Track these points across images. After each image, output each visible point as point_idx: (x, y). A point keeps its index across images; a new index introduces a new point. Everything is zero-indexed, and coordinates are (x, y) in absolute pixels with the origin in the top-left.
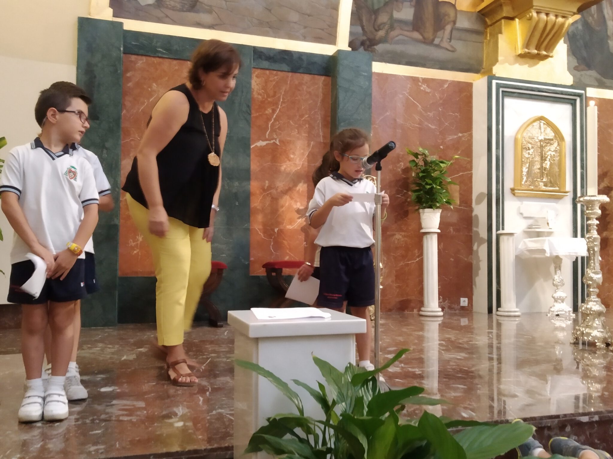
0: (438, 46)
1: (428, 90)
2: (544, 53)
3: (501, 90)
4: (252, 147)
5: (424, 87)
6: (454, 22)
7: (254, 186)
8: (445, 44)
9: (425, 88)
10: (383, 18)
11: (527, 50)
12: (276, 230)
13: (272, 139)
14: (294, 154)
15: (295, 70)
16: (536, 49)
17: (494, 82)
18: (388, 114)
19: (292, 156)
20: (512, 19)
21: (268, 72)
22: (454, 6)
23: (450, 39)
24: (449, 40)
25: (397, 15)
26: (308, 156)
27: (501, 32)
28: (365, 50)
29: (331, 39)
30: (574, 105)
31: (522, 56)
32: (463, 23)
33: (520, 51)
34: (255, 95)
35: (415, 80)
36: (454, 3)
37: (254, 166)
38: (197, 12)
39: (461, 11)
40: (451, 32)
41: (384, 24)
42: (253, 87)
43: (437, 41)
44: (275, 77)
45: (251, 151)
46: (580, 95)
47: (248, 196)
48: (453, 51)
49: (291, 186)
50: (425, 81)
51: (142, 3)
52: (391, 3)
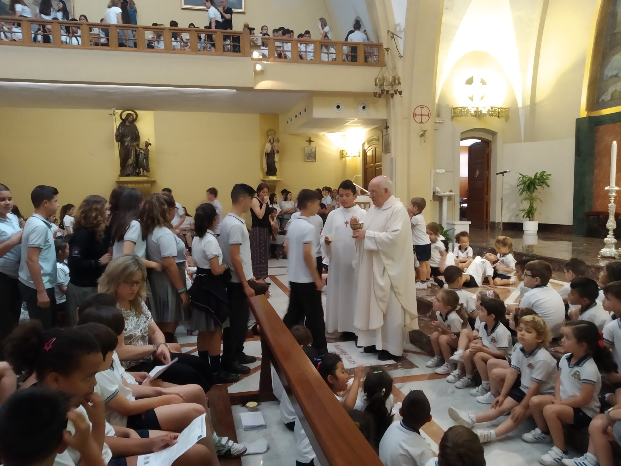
51: (607, 100)
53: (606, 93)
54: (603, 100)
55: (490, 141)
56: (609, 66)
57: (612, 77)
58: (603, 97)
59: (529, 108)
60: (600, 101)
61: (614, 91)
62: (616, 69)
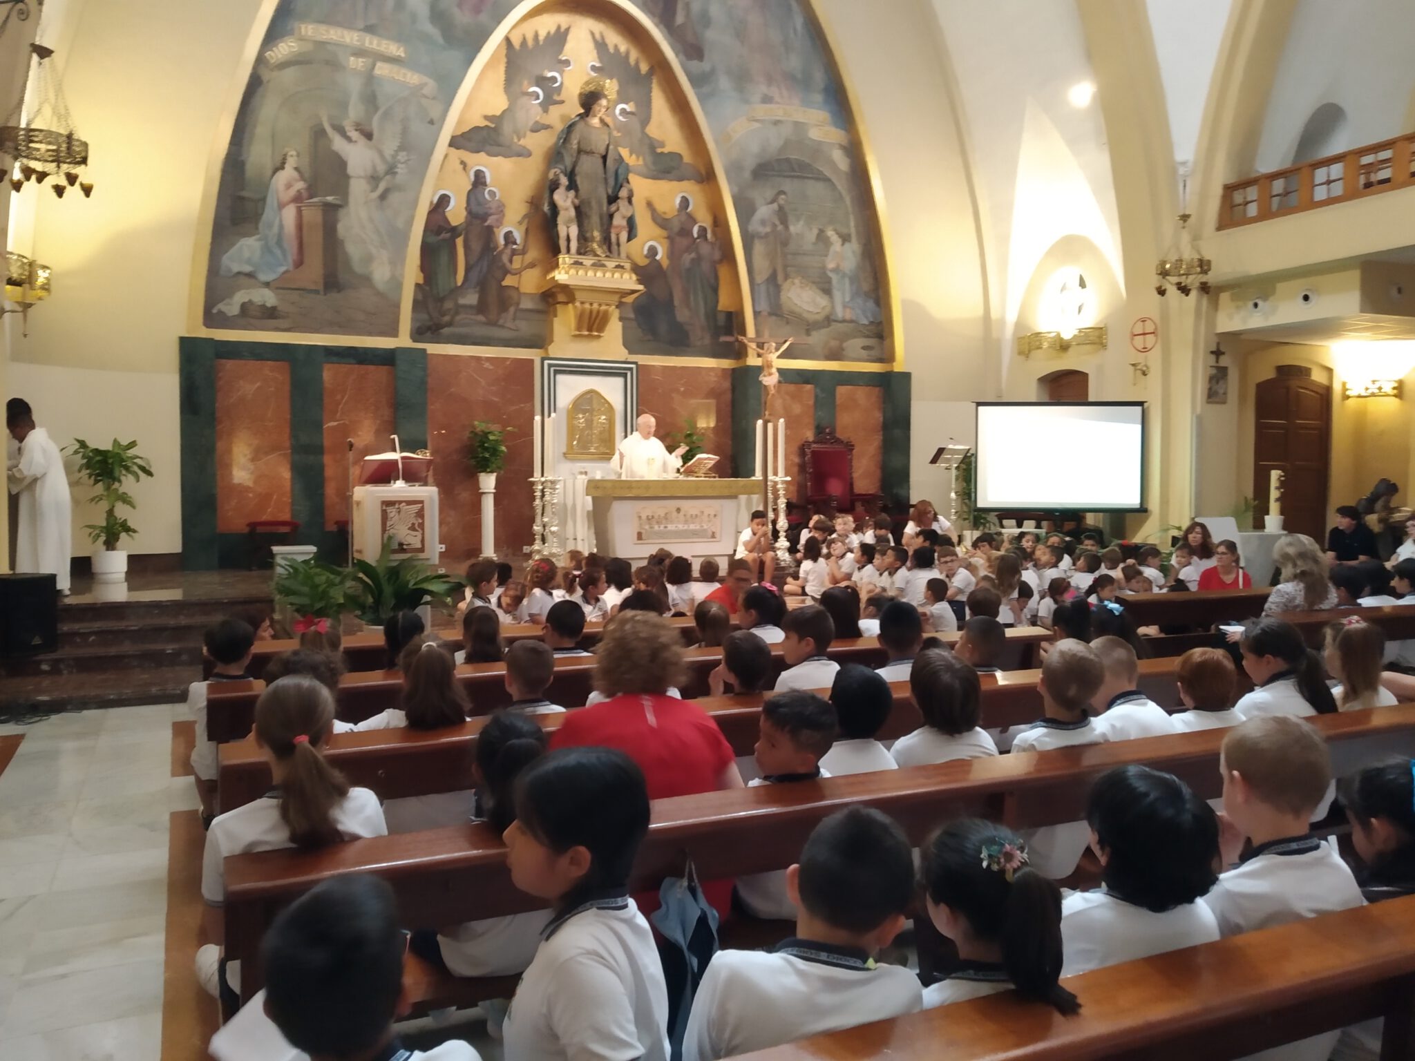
0: (502, 327)
1: (491, 367)
2: (596, 334)
3: (552, 369)
4: (325, 427)
5: (487, 365)
6: (518, 304)
7: (327, 459)
8: (509, 324)
9: (488, 367)
10: (448, 305)
11: (578, 333)
13: (342, 420)
15: (361, 362)
16: (588, 331)
17: (546, 362)
18: (452, 390)
20: (567, 303)
21: (337, 365)
22: (517, 289)
23: (514, 319)
24: (513, 321)
25: (462, 301)
27: (556, 316)
28: (432, 333)
29: (394, 333)
30: (625, 376)
31: (575, 336)
32: (526, 304)
33: (573, 334)
34: (327, 385)
35: (478, 359)
36: (516, 286)
37: (327, 442)
38: (275, 318)
39: (525, 294)
40: (515, 313)
41: (450, 309)
42: (324, 378)
43: (501, 322)
44: (344, 368)
45: (324, 431)
46: (631, 369)
47: (321, 468)
48: (517, 330)
50: (488, 359)
51: (230, 314)
52: (456, 291)
53: (229, 300)
54: (220, 312)
56: (233, 251)
57: (239, 273)
58: (221, 306)
60: (215, 311)
61: (246, 300)
62: (249, 261)
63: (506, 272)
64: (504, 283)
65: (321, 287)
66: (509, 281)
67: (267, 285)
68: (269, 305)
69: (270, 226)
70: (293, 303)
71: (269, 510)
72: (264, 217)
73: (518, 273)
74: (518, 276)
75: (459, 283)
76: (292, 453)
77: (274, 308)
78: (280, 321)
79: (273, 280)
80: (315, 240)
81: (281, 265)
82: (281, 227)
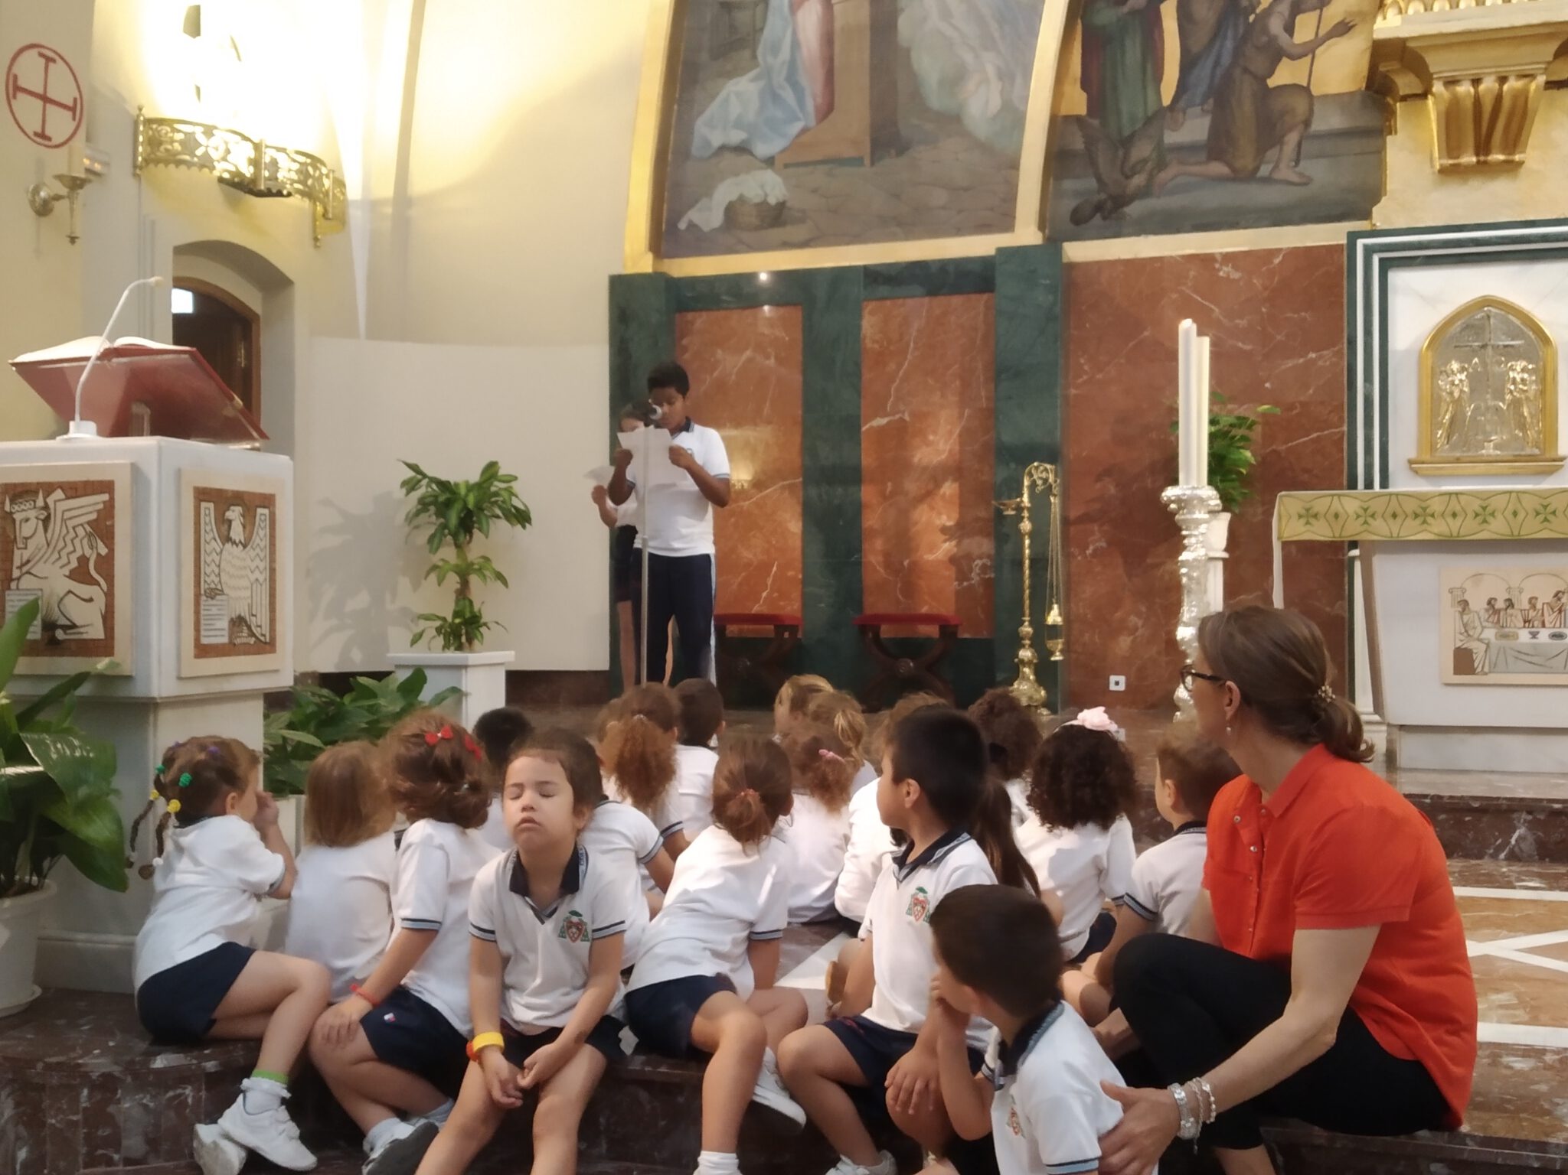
0: (1267, 180)
1: (1236, 275)
2: (1501, 157)
4: (864, 429)
5: (1225, 271)
6: (1307, 123)
7: (867, 493)
8: (1283, 173)
9: (1228, 274)
10: (1142, 150)
12: (906, 563)
13: (897, 413)
14: (935, 433)
15: (934, 291)
16: (1478, 154)
17: (1361, 243)
19: (931, 437)
21: (888, 303)
22: (1306, 90)
23: (1297, 162)
24: (1294, 164)
26: (960, 435)
27: (1392, 133)
28: (1106, 218)
31: (1443, 171)
32: (1328, 120)
33: (1437, 167)
34: (869, 344)
35: (1206, 261)
36: (1305, 84)
37: (868, 460)
38: (784, 224)
39: (1325, 97)
40: (1299, 145)
41: (1145, 160)
42: (863, 331)
43: (1265, 170)
44: (902, 307)
45: (862, 437)
47: (857, 510)
48: (1305, 184)
49: (931, 486)
50: (1228, 258)
51: (706, 229)
52: (1159, 117)
53: (704, 201)
54: (692, 226)
55: (256, 316)
56: (714, 108)
57: (723, 148)
58: (694, 215)
59: (389, 210)
60: (682, 225)
61: (734, 197)
62: (738, 124)
63: (1276, 54)
64: (1272, 83)
65: (866, 150)
66: (1284, 74)
67: (770, 162)
68: (772, 201)
69: (775, 49)
70: (815, 191)
71: (764, 594)
72: (766, 32)
73: (1310, 50)
74: (1310, 57)
75: (1167, 99)
76: (805, 484)
77: (781, 206)
78: (789, 229)
79: (783, 151)
80: (856, 59)
81: (798, 119)
82: (795, 44)
